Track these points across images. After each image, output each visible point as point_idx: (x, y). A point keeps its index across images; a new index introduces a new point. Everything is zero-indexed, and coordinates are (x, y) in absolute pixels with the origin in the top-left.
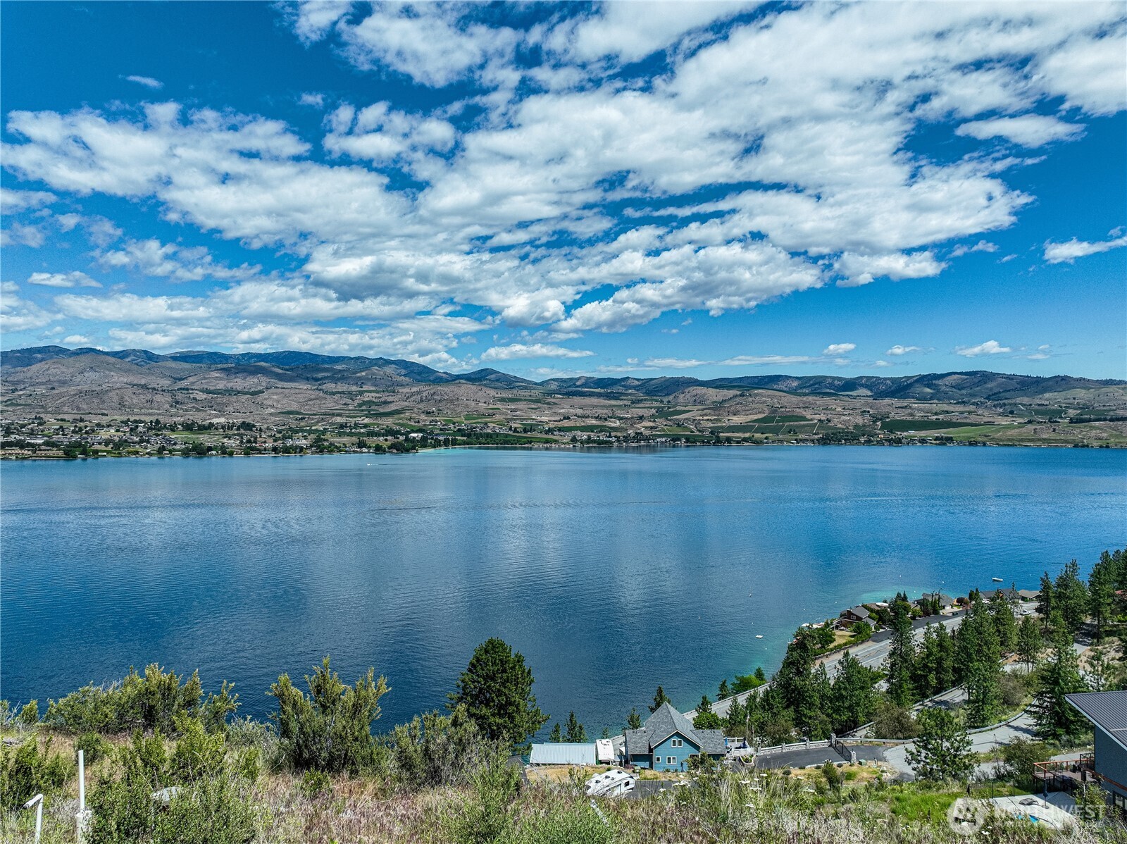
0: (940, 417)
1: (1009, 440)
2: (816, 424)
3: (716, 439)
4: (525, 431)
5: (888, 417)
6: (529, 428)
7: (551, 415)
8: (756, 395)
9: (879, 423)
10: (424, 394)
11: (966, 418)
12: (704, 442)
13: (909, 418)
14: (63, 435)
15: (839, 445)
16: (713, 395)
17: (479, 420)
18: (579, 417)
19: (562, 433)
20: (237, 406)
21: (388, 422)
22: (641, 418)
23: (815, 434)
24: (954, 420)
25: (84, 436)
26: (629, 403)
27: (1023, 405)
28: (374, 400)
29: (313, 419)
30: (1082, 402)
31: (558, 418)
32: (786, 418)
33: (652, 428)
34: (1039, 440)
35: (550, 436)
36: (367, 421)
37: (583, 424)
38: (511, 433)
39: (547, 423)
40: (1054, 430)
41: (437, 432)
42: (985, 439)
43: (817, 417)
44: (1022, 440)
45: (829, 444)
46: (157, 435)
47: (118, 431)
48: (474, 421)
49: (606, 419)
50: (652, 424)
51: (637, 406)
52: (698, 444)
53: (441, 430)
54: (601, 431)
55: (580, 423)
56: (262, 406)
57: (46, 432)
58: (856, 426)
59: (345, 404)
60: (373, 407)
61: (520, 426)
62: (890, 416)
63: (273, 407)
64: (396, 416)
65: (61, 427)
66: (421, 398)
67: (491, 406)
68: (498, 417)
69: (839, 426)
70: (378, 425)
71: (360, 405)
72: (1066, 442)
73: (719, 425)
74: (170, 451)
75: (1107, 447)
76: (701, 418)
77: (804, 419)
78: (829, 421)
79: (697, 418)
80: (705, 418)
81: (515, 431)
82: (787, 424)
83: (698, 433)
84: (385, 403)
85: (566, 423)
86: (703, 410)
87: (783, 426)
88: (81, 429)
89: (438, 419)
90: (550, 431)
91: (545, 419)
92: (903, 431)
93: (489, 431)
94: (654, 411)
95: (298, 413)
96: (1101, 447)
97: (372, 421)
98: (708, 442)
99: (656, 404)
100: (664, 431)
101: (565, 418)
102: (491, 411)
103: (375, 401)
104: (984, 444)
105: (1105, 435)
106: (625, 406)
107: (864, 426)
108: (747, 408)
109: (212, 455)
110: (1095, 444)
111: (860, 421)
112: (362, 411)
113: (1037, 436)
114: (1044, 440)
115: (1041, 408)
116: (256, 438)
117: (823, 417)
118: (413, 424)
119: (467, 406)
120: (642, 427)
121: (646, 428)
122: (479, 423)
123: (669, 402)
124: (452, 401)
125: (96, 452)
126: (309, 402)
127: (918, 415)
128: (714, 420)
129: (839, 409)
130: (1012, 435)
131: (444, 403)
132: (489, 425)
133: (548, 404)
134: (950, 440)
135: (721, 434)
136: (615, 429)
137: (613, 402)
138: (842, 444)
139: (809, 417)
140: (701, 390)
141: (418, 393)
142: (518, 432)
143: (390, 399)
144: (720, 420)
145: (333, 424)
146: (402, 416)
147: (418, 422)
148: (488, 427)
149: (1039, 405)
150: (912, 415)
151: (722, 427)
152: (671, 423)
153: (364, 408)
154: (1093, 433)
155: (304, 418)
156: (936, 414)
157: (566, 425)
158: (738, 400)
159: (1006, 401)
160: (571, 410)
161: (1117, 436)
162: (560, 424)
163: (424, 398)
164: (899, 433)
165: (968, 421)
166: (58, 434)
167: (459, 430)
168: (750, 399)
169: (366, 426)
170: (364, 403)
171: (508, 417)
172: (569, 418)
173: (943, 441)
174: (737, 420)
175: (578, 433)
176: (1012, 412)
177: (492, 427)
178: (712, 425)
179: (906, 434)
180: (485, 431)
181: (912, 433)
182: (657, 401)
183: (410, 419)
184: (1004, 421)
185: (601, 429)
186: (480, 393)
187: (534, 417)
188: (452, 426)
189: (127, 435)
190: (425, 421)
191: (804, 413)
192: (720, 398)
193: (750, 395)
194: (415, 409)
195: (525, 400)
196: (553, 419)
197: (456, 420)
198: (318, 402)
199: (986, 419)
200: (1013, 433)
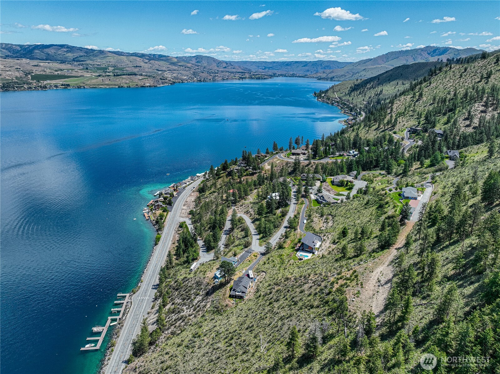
0: (59, 72)
1: (94, 85)
5: (33, 73)
9: (29, 76)
11: (71, 73)
13: (44, 73)
24: (66, 74)
27: (91, 65)
34: (105, 84)
40: (110, 80)
42: (84, 85)
44: (98, 85)
45: (9, 90)
58: (16, 77)
69: (7, 78)
72: (115, 85)
75: (130, 87)
92: (44, 80)
96: (127, 87)
104: (84, 87)
105: (128, 82)
107: (21, 77)
110: (125, 86)
111: (17, 74)
114: (107, 85)
115: (98, 66)
127: (48, 71)
130: (94, 83)
134: (68, 85)
138: (16, 90)
149: (98, 65)
150: (44, 71)
154: (124, 81)
156: (56, 71)
159: (83, 63)
161: (132, 82)
164: (42, 82)
165: (72, 75)
173: (66, 86)
176: (87, 69)
179: (46, 82)
181: (49, 82)
184: (88, 75)
199: (80, 74)
200: (94, 81)
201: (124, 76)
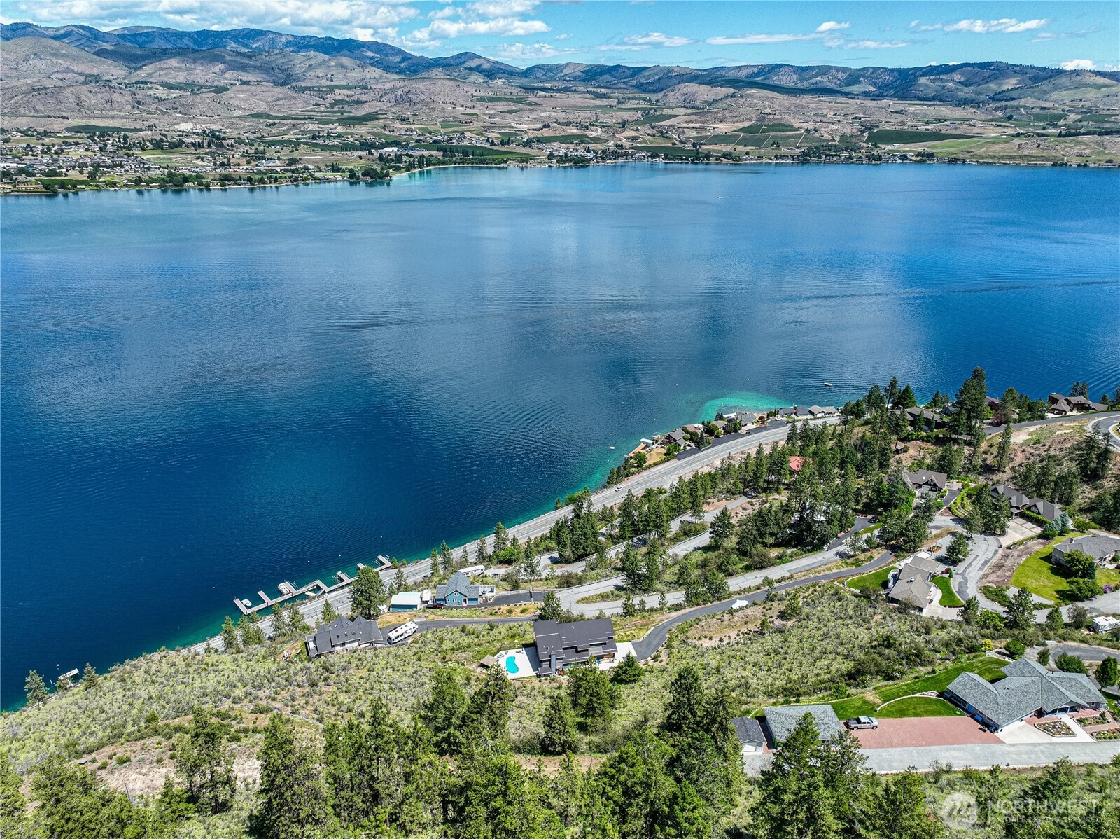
0: (930, 127)
1: (991, 157)
2: (802, 134)
3: (696, 156)
4: (503, 143)
5: (877, 127)
6: (506, 139)
7: (531, 122)
8: (748, 96)
9: (866, 135)
10: (399, 92)
11: (956, 128)
12: (682, 159)
13: (898, 128)
14: (33, 155)
15: (819, 163)
16: (704, 93)
17: (456, 129)
18: (560, 124)
19: (541, 146)
20: (203, 108)
21: (361, 131)
22: (624, 125)
23: (798, 148)
24: (944, 132)
25: (55, 156)
26: (614, 102)
27: (1025, 108)
28: (346, 98)
29: (284, 125)
30: (1087, 104)
31: (537, 126)
32: (773, 127)
33: (634, 139)
34: (1021, 157)
35: (528, 151)
36: (340, 129)
37: (563, 134)
38: (488, 145)
39: (527, 132)
40: (1039, 145)
41: (413, 144)
43: (805, 126)
44: (1003, 158)
45: (808, 162)
46: (129, 155)
47: (87, 150)
48: (451, 130)
49: (587, 128)
50: (634, 134)
51: (623, 107)
52: (677, 161)
53: (417, 141)
54: (581, 142)
55: (560, 133)
56: (229, 107)
57: (15, 152)
58: (843, 137)
59: (316, 104)
60: (346, 108)
61: (498, 135)
62: (881, 125)
63: (240, 108)
64: (370, 124)
65: (28, 145)
66: (396, 97)
67: (468, 111)
68: (476, 125)
69: (826, 136)
70: (352, 134)
71: (332, 106)
72: (1047, 159)
73: (704, 134)
74: (148, 183)
75: (1085, 165)
76: (686, 125)
77: (791, 128)
78: (816, 130)
79: (682, 125)
80: (691, 125)
81: (493, 144)
82: (772, 134)
83: (679, 145)
84: (359, 102)
85: (546, 133)
86: (689, 115)
87: (767, 137)
88: (49, 149)
89: (413, 127)
90: (528, 143)
91: (524, 127)
92: (888, 144)
93: (466, 143)
94: (639, 114)
95: (268, 116)
96: (1079, 165)
97: (345, 130)
98: (687, 159)
99: (644, 104)
100: (646, 142)
101: (545, 126)
102: (468, 117)
103: (348, 99)
104: (964, 162)
105: (1088, 151)
106: (611, 106)
107: (851, 136)
108: (735, 114)
109: (189, 188)
110: (1075, 162)
111: (848, 130)
112: (335, 112)
113: (1020, 153)
114: (1025, 158)
115: (1042, 112)
116: (229, 159)
117: (811, 126)
118: (388, 133)
119: (444, 110)
120: (623, 137)
121: (627, 138)
122: (456, 132)
123: (657, 101)
124: (427, 104)
125: (74, 184)
126: (278, 103)
127: (910, 124)
128: (700, 128)
129: (831, 115)
130: (995, 152)
131: (419, 106)
132: (467, 134)
133: (530, 104)
134: (931, 156)
135: (704, 147)
136: (595, 140)
137: (598, 102)
138: (821, 162)
139: (796, 126)
140: (692, 87)
141: (393, 90)
142: (495, 145)
143: (363, 98)
144: (703, 128)
145: (305, 132)
146: (376, 122)
147: (393, 131)
148: (465, 137)
149: (1043, 108)
150: (903, 123)
151: (705, 138)
152: (654, 131)
153: (336, 109)
154: (1078, 149)
155: (275, 124)
156: (927, 123)
157: (545, 135)
158: (728, 101)
159: (1008, 103)
160: (553, 114)
161: (1099, 153)
162: (539, 134)
163: (399, 97)
164: (883, 146)
165: (957, 132)
166: (27, 155)
167: (435, 142)
168: (741, 101)
169: (339, 136)
170: (337, 102)
171: (487, 124)
172: (548, 126)
173: (925, 157)
174: (723, 128)
175: (557, 145)
176: (1010, 118)
177: (471, 139)
178: (696, 135)
179: (890, 147)
180: (462, 144)
181: (896, 146)
182: (645, 99)
183: (385, 127)
184: (992, 132)
185: (582, 140)
186: (458, 91)
187: (513, 125)
188: (427, 136)
189: (98, 155)
190: (400, 129)
191: (792, 121)
192: (711, 98)
193: (742, 96)
194: (390, 114)
195: (506, 99)
196: (532, 126)
197: (432, 128)
198: (287, 102)
199: (976, 130)
200: (996, 149)
201: (1085, 138)
